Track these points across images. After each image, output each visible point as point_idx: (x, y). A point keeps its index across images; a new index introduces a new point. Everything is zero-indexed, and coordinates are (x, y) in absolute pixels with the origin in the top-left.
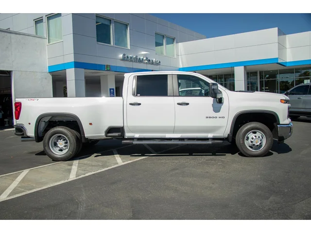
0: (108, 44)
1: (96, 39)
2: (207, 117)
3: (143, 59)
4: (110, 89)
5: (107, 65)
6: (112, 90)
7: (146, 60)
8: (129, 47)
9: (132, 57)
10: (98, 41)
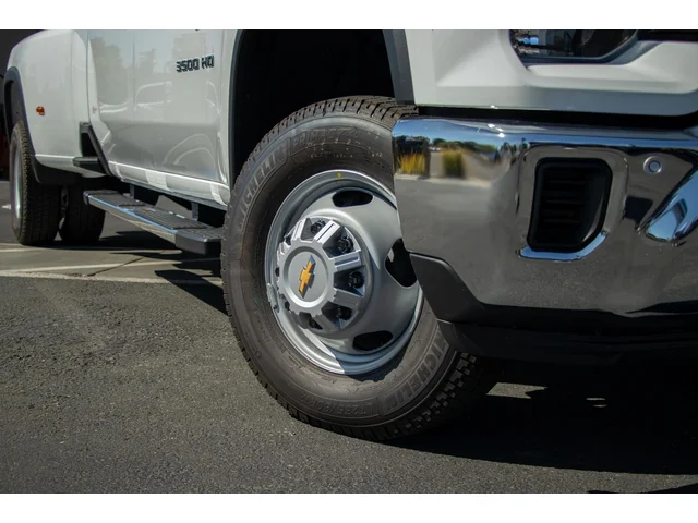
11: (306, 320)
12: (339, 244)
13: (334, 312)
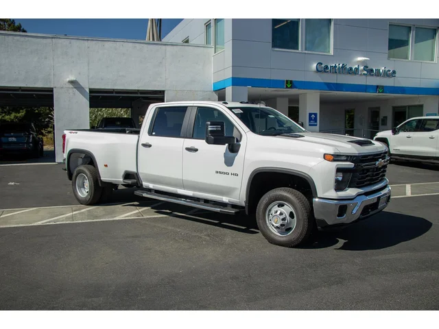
0: (294, 49)
1: (271, 44)
2: (217, 172)
3: (357, 69)
4: (310, 114)
5: (287, 81)
6: (313, 116)
7: (364, 69)
8: (332, 52)
9: (335, 66)
10: (274, 45)
11: (277, 228)
12: (281, 214)
13: (282, 225)
